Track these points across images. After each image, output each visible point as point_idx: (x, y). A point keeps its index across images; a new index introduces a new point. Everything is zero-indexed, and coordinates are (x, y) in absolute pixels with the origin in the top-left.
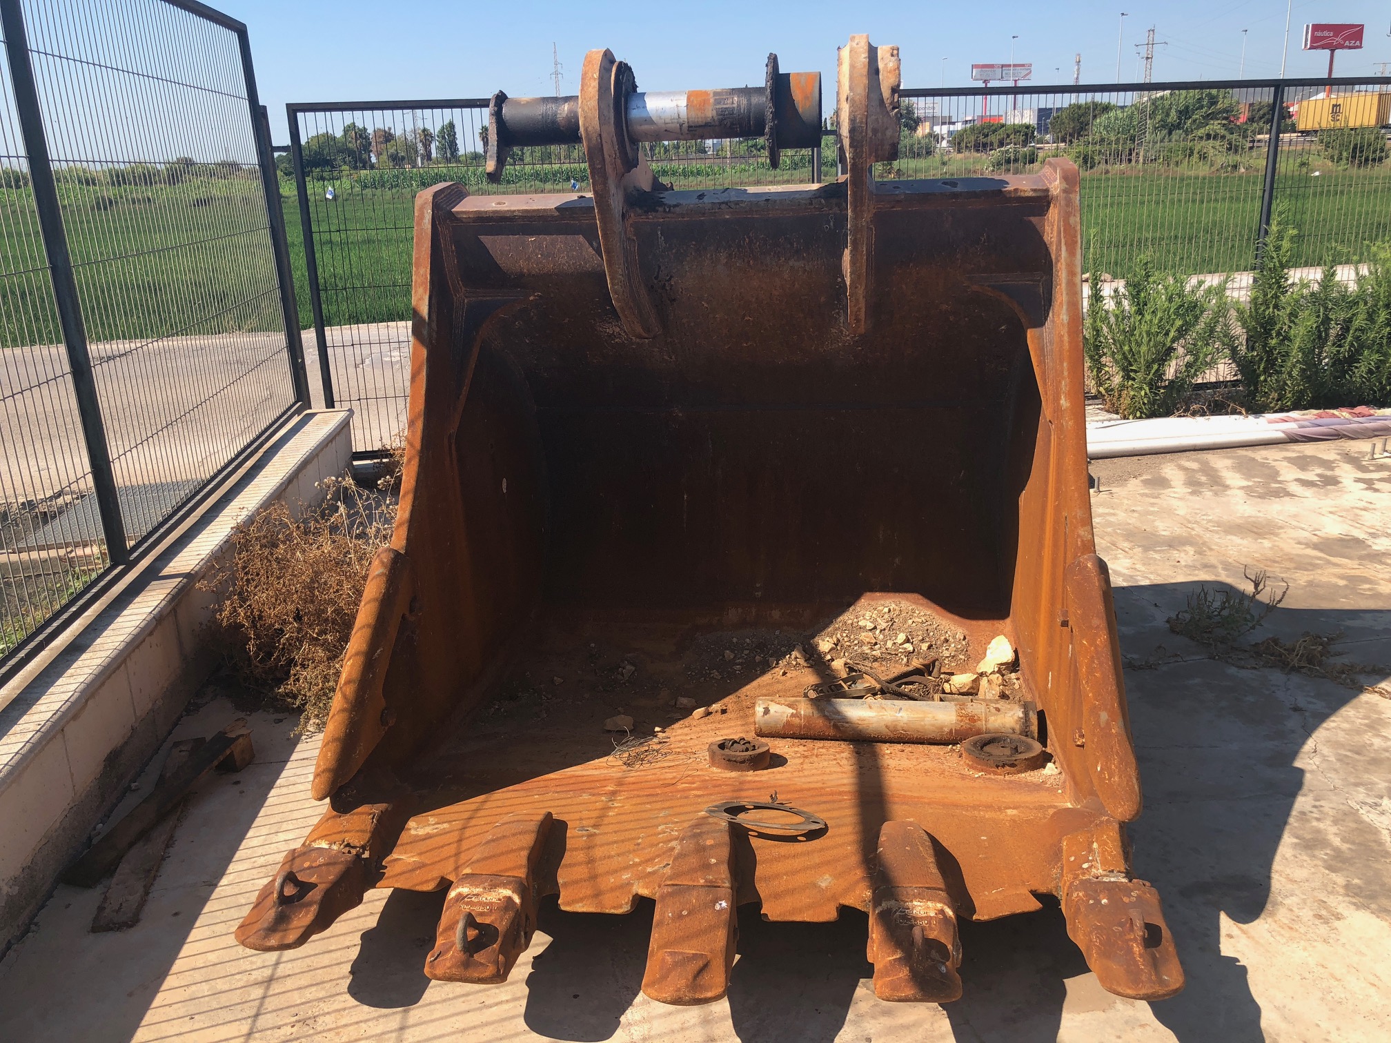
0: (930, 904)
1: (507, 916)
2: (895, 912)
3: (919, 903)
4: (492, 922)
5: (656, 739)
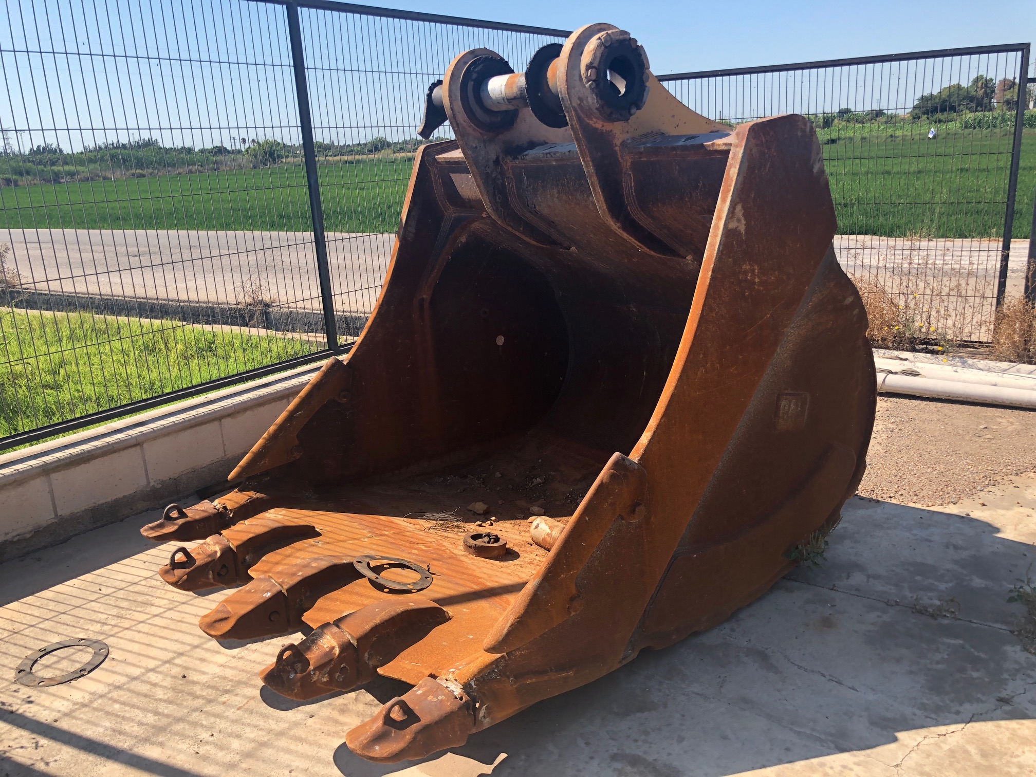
0: (333, 642)
4: (197, 559)
5: (479, 523)
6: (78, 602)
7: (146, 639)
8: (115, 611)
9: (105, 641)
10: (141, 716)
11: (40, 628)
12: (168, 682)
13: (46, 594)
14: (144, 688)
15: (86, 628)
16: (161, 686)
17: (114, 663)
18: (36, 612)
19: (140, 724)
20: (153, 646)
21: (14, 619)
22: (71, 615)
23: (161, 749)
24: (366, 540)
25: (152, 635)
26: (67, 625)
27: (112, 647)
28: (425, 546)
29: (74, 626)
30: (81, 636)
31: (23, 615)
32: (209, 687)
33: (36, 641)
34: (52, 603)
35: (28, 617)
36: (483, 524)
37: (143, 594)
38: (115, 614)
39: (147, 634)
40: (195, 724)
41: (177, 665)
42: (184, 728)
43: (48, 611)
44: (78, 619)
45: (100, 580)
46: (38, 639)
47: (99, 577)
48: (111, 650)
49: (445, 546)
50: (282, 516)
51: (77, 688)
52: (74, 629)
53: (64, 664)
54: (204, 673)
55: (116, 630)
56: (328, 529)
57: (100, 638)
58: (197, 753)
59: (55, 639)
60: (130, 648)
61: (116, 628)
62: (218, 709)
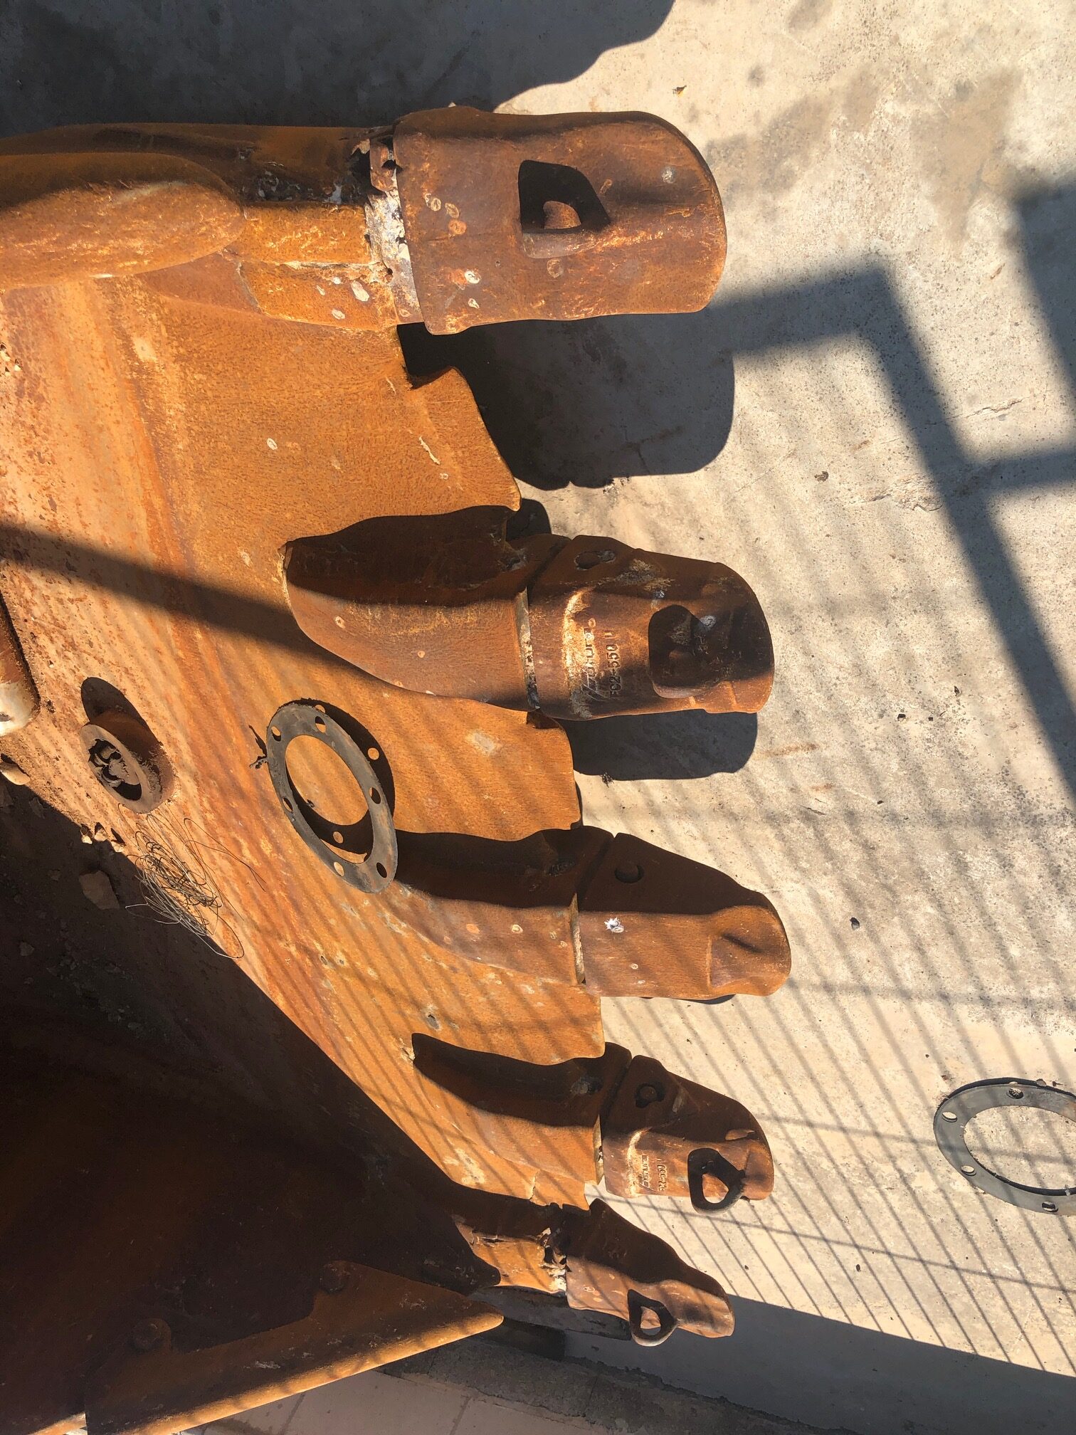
0: (567, 639)
1: (668, 1145)
2: (596, 695)
3: (568, 657)
4: (683, 1160)
5: (118, 848)
6: (914, 1272)
7: (862, 1077)
8: (869, 1195)
9: (931, 1136)
10: (990, 888)
11: (1016, 1263)
12: (894, 934)
13: (952, 1339)
14: (941, 954)
15: (940, 1196)
16: (911, 933)
17: (951, 1066)
18: (996, 1309)
19: (1006, 864)
20: (862, 1049)
21: (1045, 1323)
22: (944, 1248)
23: (1014, 763)
24: (340, 957)
25: (845, 1079)
26: (966, 1231)
27: (929, 1108)
28: (240, 851)
29: (958, 1219)
30: (960, 1185)
31: (1023, 1321)
32: (829, 855)
33: (1043, 1238)
34: (957, 1306)
35: (1017, 1306)
36: (112, 837)
37: (796, 1194)
38: (872, 1189)
39: (851, 1090)
40: (916, 775)
41: (850, 962)
42: (939, 783)
43: (975, 1293)
44: (939, 1229)
45: (844, 1292)
46: (1038, 1242)
47: (842, 1300)
48: (935, 1104)
49: (205, 819)
50: (457, 1151)
51: (1055, 1059)
52: (960, 1213)
53: (1036, 1139)
54: (817, 900)
55: (895, 1147)
56: (393, 1046)
57: (933, 1152)
58: (957, 691)
59: (1008, 1214)
60: (903, 1080)
61: (894, 1152)
62: (849, 779)
